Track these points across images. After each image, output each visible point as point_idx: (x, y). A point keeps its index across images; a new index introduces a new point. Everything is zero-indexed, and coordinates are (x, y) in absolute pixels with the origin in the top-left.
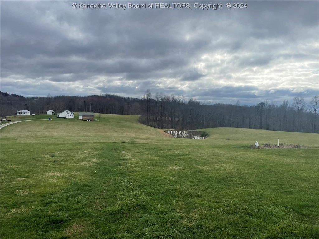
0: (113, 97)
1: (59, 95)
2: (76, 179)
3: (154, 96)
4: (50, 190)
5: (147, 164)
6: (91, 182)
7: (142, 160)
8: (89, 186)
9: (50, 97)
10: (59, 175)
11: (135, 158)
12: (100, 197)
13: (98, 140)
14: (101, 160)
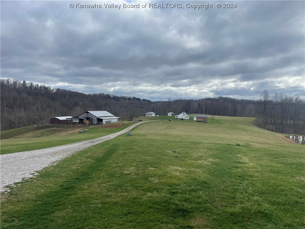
0: (226, 99)
1: (177, 99)
2: (195, 175)
3: (273, 97)
4: (175, 181)
5: (268, 170)
6: (209, 180)
7: (261, 166)
8: (208, 184)
9: (170, 100)
10: (181, 169)
11: (252, 162)
12: (219, 196)
13: (212, 141)
14: (217, 160)
